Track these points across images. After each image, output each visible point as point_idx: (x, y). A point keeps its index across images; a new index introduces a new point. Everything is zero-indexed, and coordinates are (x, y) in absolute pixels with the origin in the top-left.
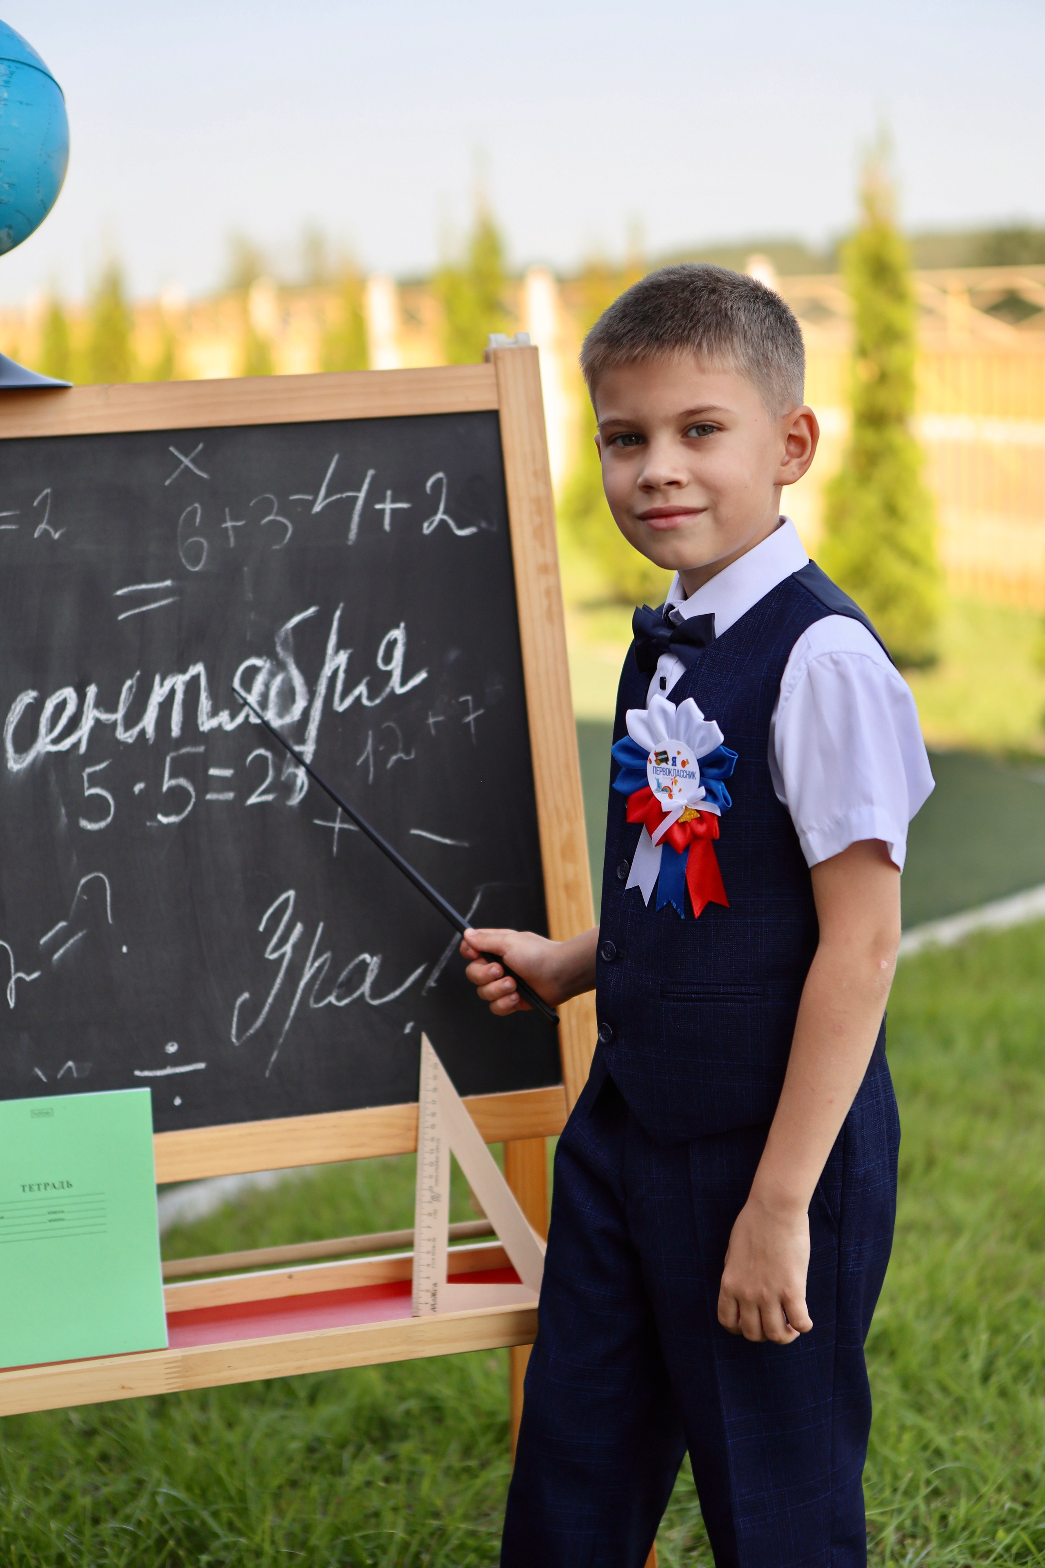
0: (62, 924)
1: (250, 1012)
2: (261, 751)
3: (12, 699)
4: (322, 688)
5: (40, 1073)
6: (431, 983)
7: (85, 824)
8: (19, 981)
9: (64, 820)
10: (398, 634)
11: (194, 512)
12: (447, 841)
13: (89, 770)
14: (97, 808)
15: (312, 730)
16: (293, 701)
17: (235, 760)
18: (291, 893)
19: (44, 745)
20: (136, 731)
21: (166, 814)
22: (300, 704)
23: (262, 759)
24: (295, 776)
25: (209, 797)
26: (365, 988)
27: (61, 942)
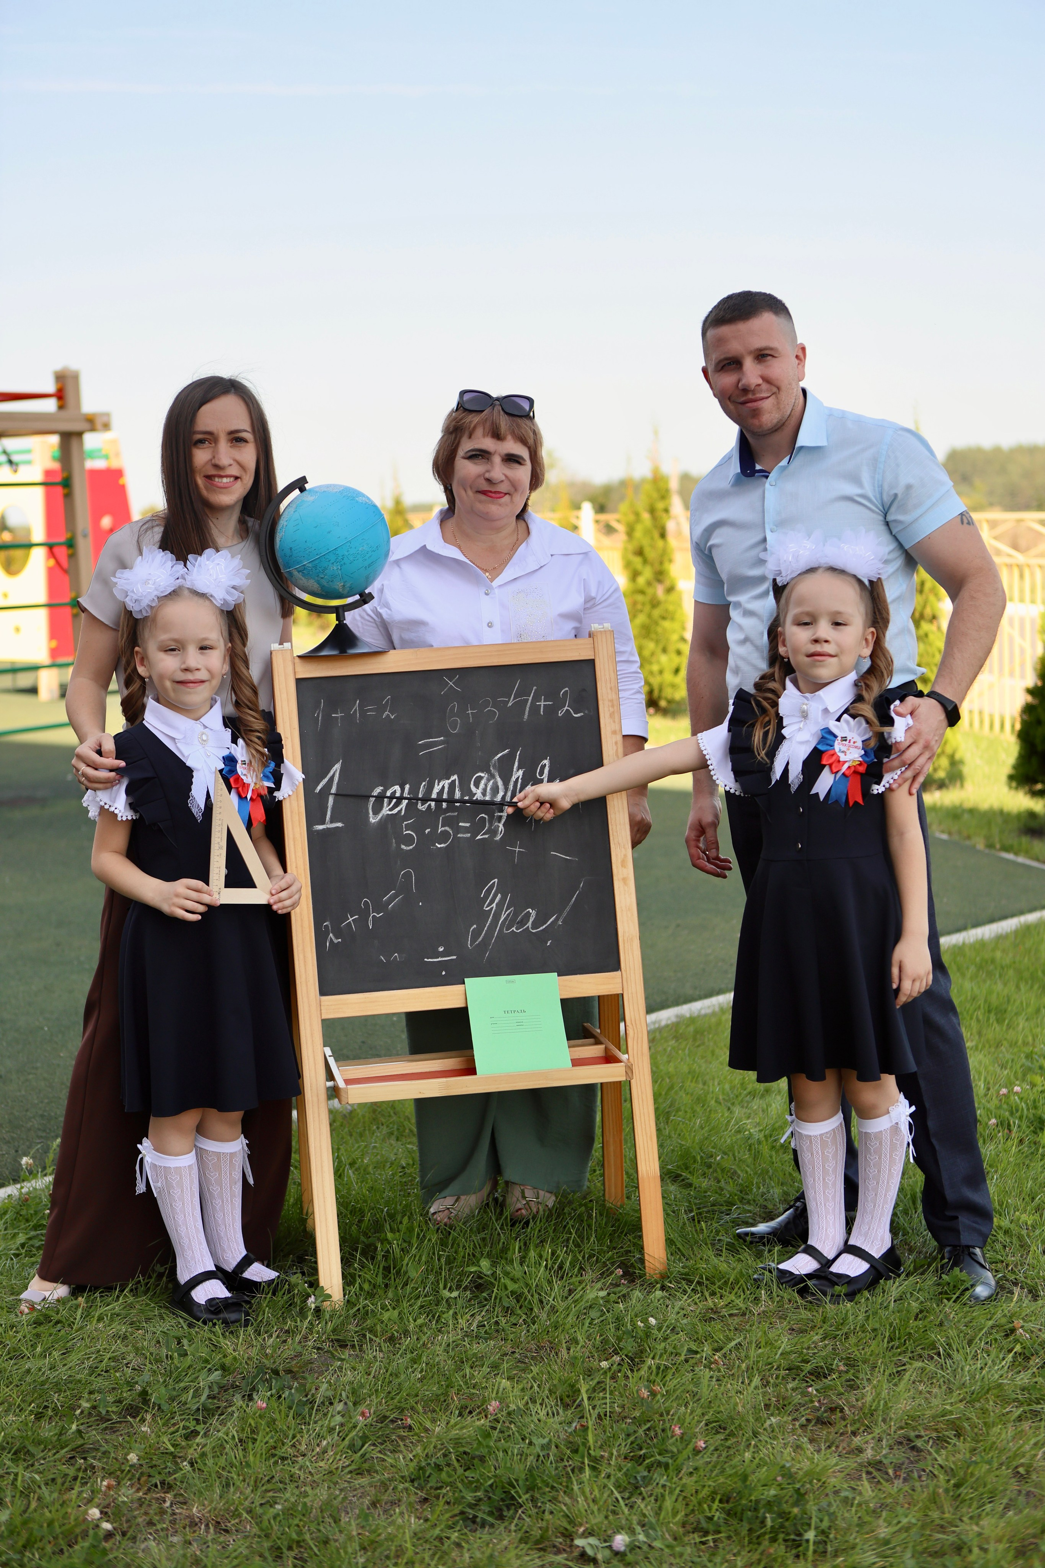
0: (393, 892)
1: (477, 934)
2: (484, 814)
3: (372, 790)
4: (511, 787)
5: (383, 958)
6: (560, 923)
7: (403, 847)
8: (374, 917)
9: (394, 845)
10: (546, 762)
11: (454, 706)
12: (568, 858)
13: (405, 823)
14: (409, 840)
16: (498, 791)
17: (471, 819)
18: (496, 880)
19: (385, 811)
20: (426, 805)
21: (440, 843)
23: (483, 818)
24: (498, 827)
25: (459, 835)
26: (530, 924)
27: (392, 900)
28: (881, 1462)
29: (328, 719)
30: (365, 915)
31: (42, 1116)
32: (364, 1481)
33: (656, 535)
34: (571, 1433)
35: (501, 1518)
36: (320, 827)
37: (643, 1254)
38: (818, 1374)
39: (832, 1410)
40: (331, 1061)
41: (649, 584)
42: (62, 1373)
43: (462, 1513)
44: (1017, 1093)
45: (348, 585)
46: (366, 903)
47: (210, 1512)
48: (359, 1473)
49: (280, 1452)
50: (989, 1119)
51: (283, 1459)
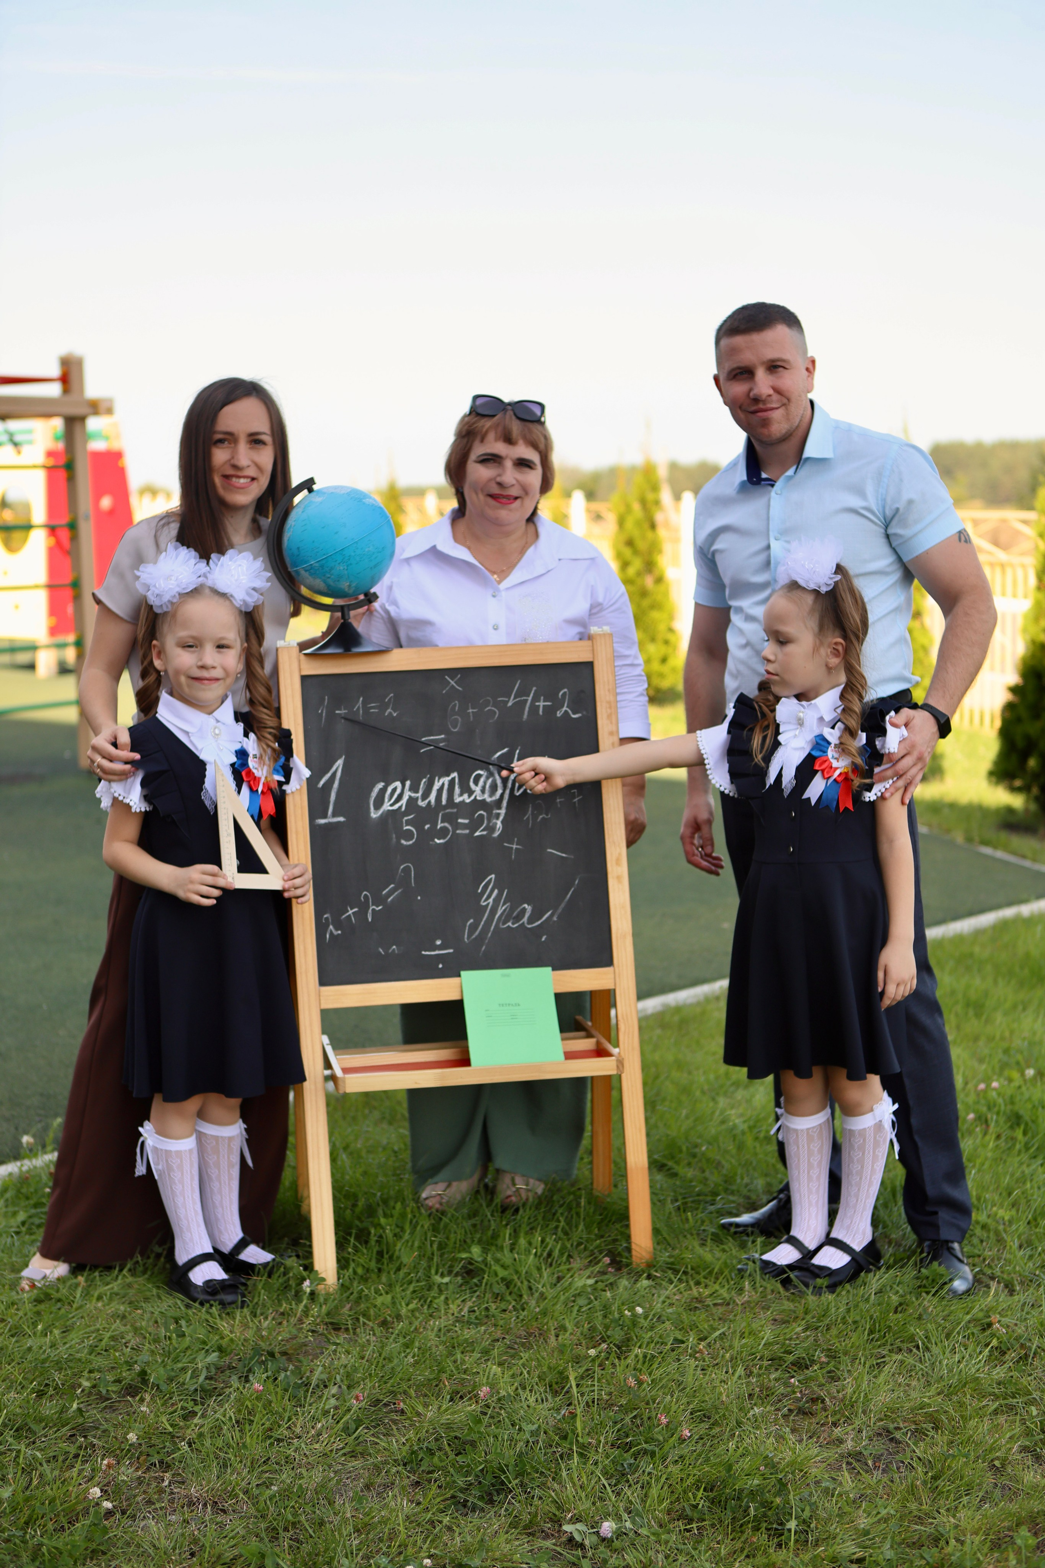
0: (392, 886)
1: (473, 928)
2: (482, 812)
3: (373, 786)
4: (509, 785)
5: (381, 950)
6: (555, 919)
7: (403, 842)
8: (373, 910)
9: (394, 840)
11: (455, 705)
12: (564, 855)
13: (406, 818)
14: (408, 835)
15: (505, 803)
16: (496, 790)
17: (470, 816)
18: (493, 876)
19: (386, 806)
20: (427, 801)
21: (439, 839)
22: (500, 791)
23: (481, 816)
24: (496, 824)
25: (458, 832)
26: (525, 919)
27: (391, 893)
28: (861, 1453)
29: (331, 715)
30: (364, 907)
31: (42, 1095)
32: (357, 1463)
33: (646, 526)
34: (559, 1420)
35: (491, 1502)
36: (322, 821)
37: (630, 1243)
38: (800, 1365)
39: (814, 1400)
40: (329, 1050)
41: (639, 574)
42: (62, 1351)
43: (453, 1497)
44: (995, 1089)
45: (354, 585)
46: (366, 896)
47: (207, 1491)
48: (353, 1455)
49: (276, 1434)
50: (968, 1114)
51: (279, 1440)
